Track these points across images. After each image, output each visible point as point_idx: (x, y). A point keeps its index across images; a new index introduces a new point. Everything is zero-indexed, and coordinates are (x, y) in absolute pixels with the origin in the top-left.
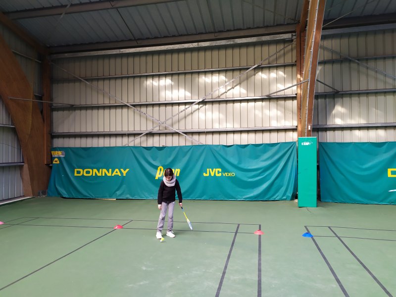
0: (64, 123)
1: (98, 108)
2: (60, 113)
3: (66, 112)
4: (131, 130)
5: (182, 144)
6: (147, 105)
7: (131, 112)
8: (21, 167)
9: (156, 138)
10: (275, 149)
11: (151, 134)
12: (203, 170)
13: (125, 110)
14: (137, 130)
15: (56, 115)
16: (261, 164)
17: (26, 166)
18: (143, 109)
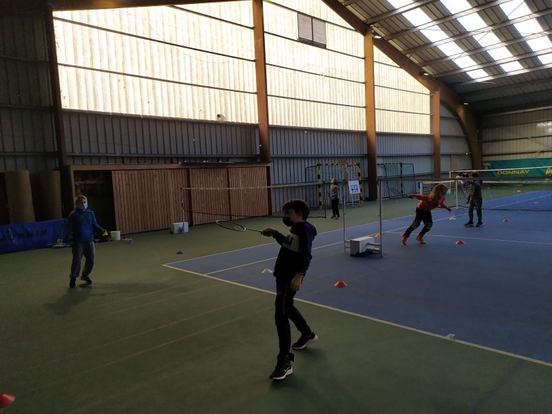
3: (490, 143)
4: (530, 150)
6: (540, 137)
7: (530, 141)
9: (545, 154)
11: (543, 152)
14: (534, 150)
18: (538, 139)
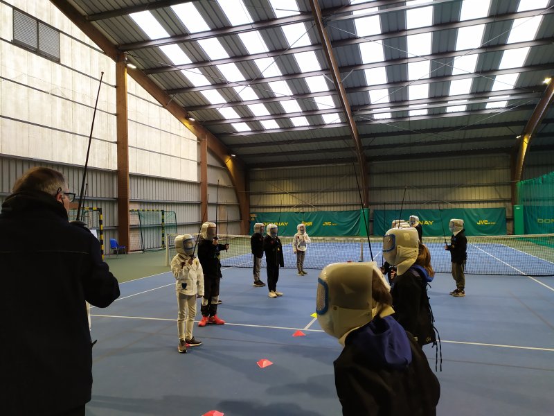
0: (255, 201)
1: (272, 194)
2: (253, 196)
5: (313, 210)
8: (240, 222)
10: (355, 213)
12: (323, 222)
13: (285, 195)
15: (251, 197)
16: (349, 219)
17: (243, 221)
